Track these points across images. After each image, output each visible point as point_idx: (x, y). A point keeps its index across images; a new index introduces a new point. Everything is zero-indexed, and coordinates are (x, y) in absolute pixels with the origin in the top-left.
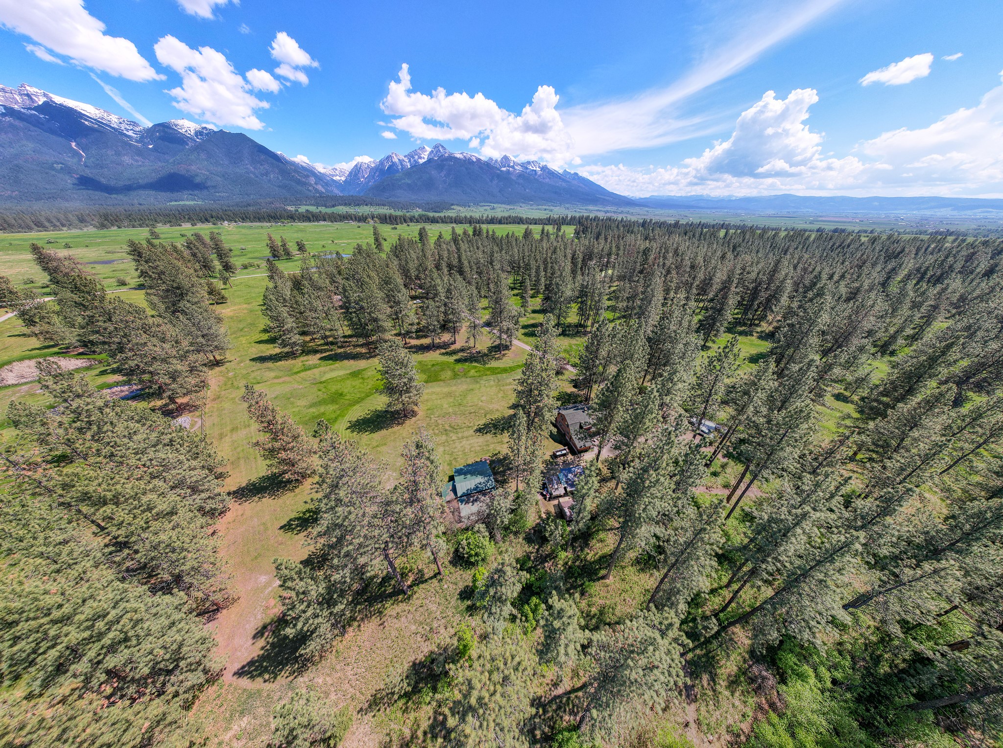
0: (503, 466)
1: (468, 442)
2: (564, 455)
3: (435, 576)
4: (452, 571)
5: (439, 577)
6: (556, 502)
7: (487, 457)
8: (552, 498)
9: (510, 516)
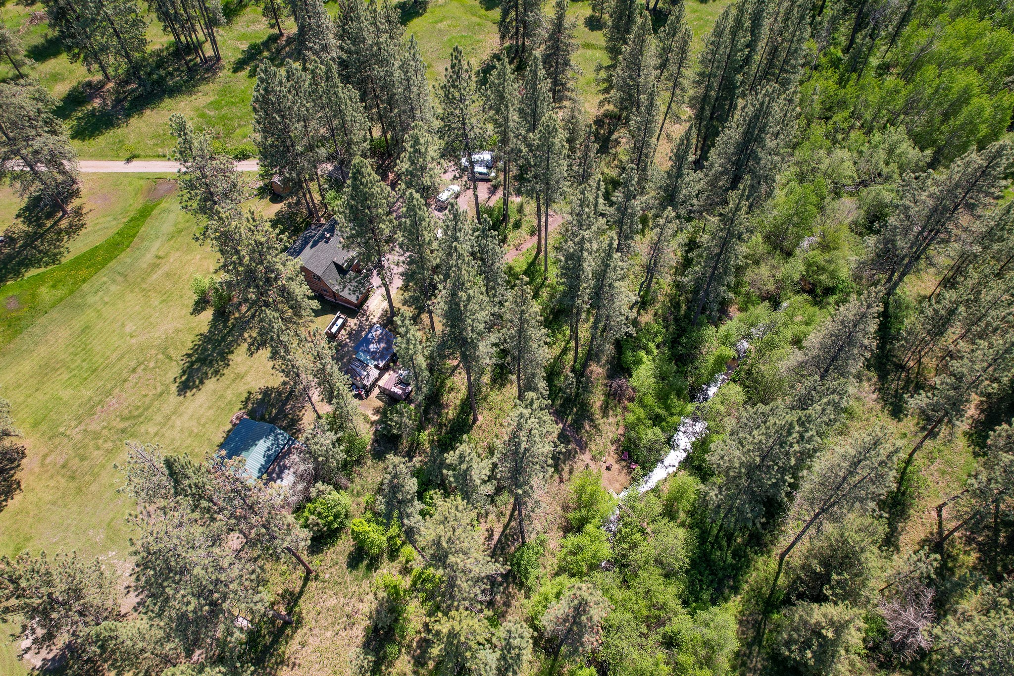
0: (273, 406)
1: (185, 417)
2: (343, 326)
3: (306, 579)
4: (322, 558)
5: (313, 575)
6: (376, 391)
7: (236, 412)
8: (368, 391)
9: (342, 448)
